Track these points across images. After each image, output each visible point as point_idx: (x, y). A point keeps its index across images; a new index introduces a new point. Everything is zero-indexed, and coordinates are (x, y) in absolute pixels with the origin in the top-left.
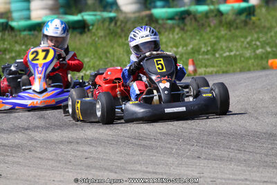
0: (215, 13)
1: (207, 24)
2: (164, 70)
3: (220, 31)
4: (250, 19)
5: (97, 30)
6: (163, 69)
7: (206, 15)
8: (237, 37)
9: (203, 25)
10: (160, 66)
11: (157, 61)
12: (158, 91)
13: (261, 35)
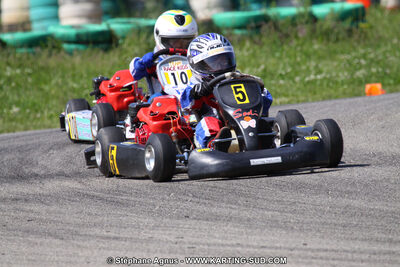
0: (306, 17)
1: (293, 35)
2: (247, 101)
3: (312, 44)
4: (357, 27)
5: (129, 45)
6: (244, 99)
7: (293, 21)
8: (335, 52)
9: (287, 36)
10: (240, 96)
11: (235, 88)
12: (238, 131)
13: (369, 50)
